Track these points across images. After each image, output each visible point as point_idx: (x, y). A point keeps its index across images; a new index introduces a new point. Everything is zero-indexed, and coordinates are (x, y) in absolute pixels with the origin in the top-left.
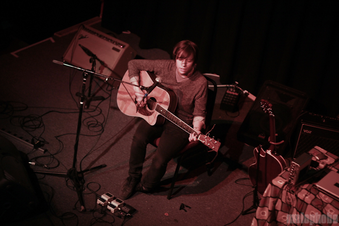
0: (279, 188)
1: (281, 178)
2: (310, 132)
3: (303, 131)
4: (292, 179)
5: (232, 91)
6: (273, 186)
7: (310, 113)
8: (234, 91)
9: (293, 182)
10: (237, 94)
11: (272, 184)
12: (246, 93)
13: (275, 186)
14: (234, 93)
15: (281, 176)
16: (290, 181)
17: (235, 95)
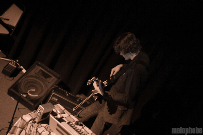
0: (26, 122)
1: (29, 116)
2: (56, 100)
3: (52, 98)
4: (37, 118)
5: (13, 64)
6: (22, 120)
7: (60, 88)
8: (14, 64)
9: (37, 120)
10: (15, 67)
11: (22, 118)
12: (22, 68)
13: (24, 120)
14: (13, 66)
15: (30, 115)
16: (35, 119)
17: (14, 67)
